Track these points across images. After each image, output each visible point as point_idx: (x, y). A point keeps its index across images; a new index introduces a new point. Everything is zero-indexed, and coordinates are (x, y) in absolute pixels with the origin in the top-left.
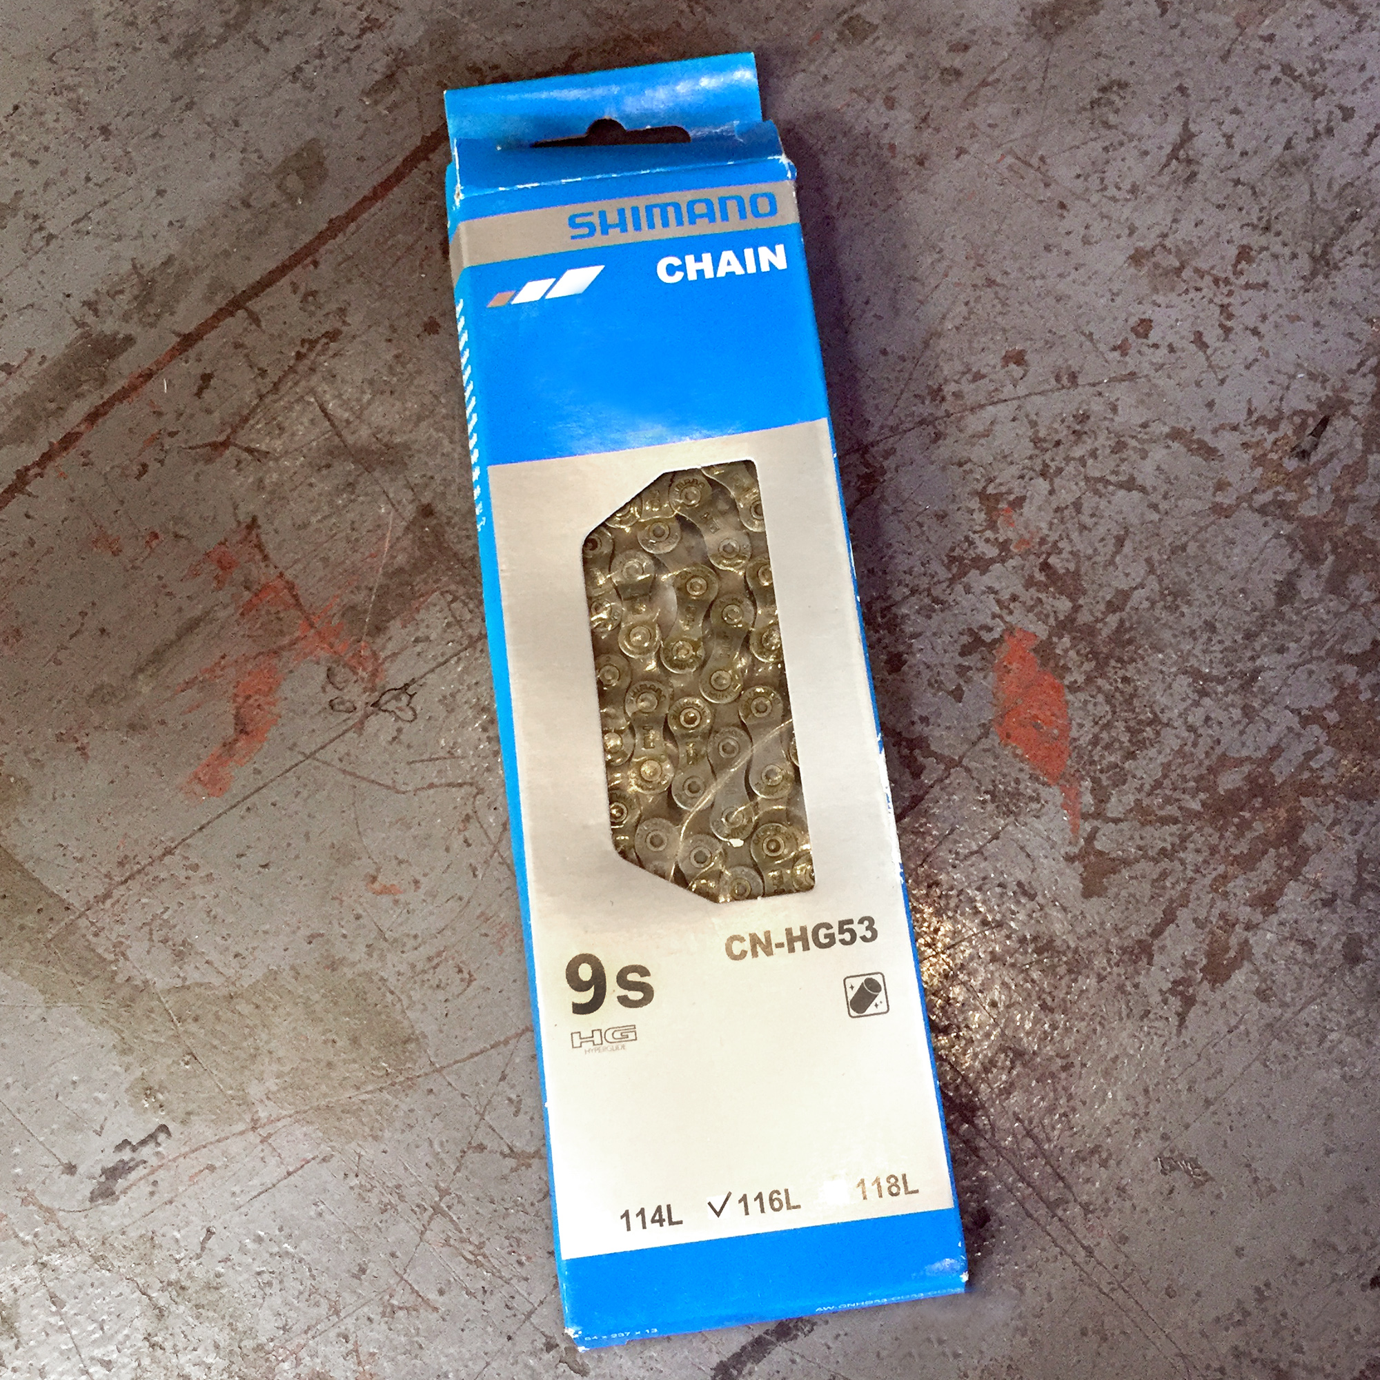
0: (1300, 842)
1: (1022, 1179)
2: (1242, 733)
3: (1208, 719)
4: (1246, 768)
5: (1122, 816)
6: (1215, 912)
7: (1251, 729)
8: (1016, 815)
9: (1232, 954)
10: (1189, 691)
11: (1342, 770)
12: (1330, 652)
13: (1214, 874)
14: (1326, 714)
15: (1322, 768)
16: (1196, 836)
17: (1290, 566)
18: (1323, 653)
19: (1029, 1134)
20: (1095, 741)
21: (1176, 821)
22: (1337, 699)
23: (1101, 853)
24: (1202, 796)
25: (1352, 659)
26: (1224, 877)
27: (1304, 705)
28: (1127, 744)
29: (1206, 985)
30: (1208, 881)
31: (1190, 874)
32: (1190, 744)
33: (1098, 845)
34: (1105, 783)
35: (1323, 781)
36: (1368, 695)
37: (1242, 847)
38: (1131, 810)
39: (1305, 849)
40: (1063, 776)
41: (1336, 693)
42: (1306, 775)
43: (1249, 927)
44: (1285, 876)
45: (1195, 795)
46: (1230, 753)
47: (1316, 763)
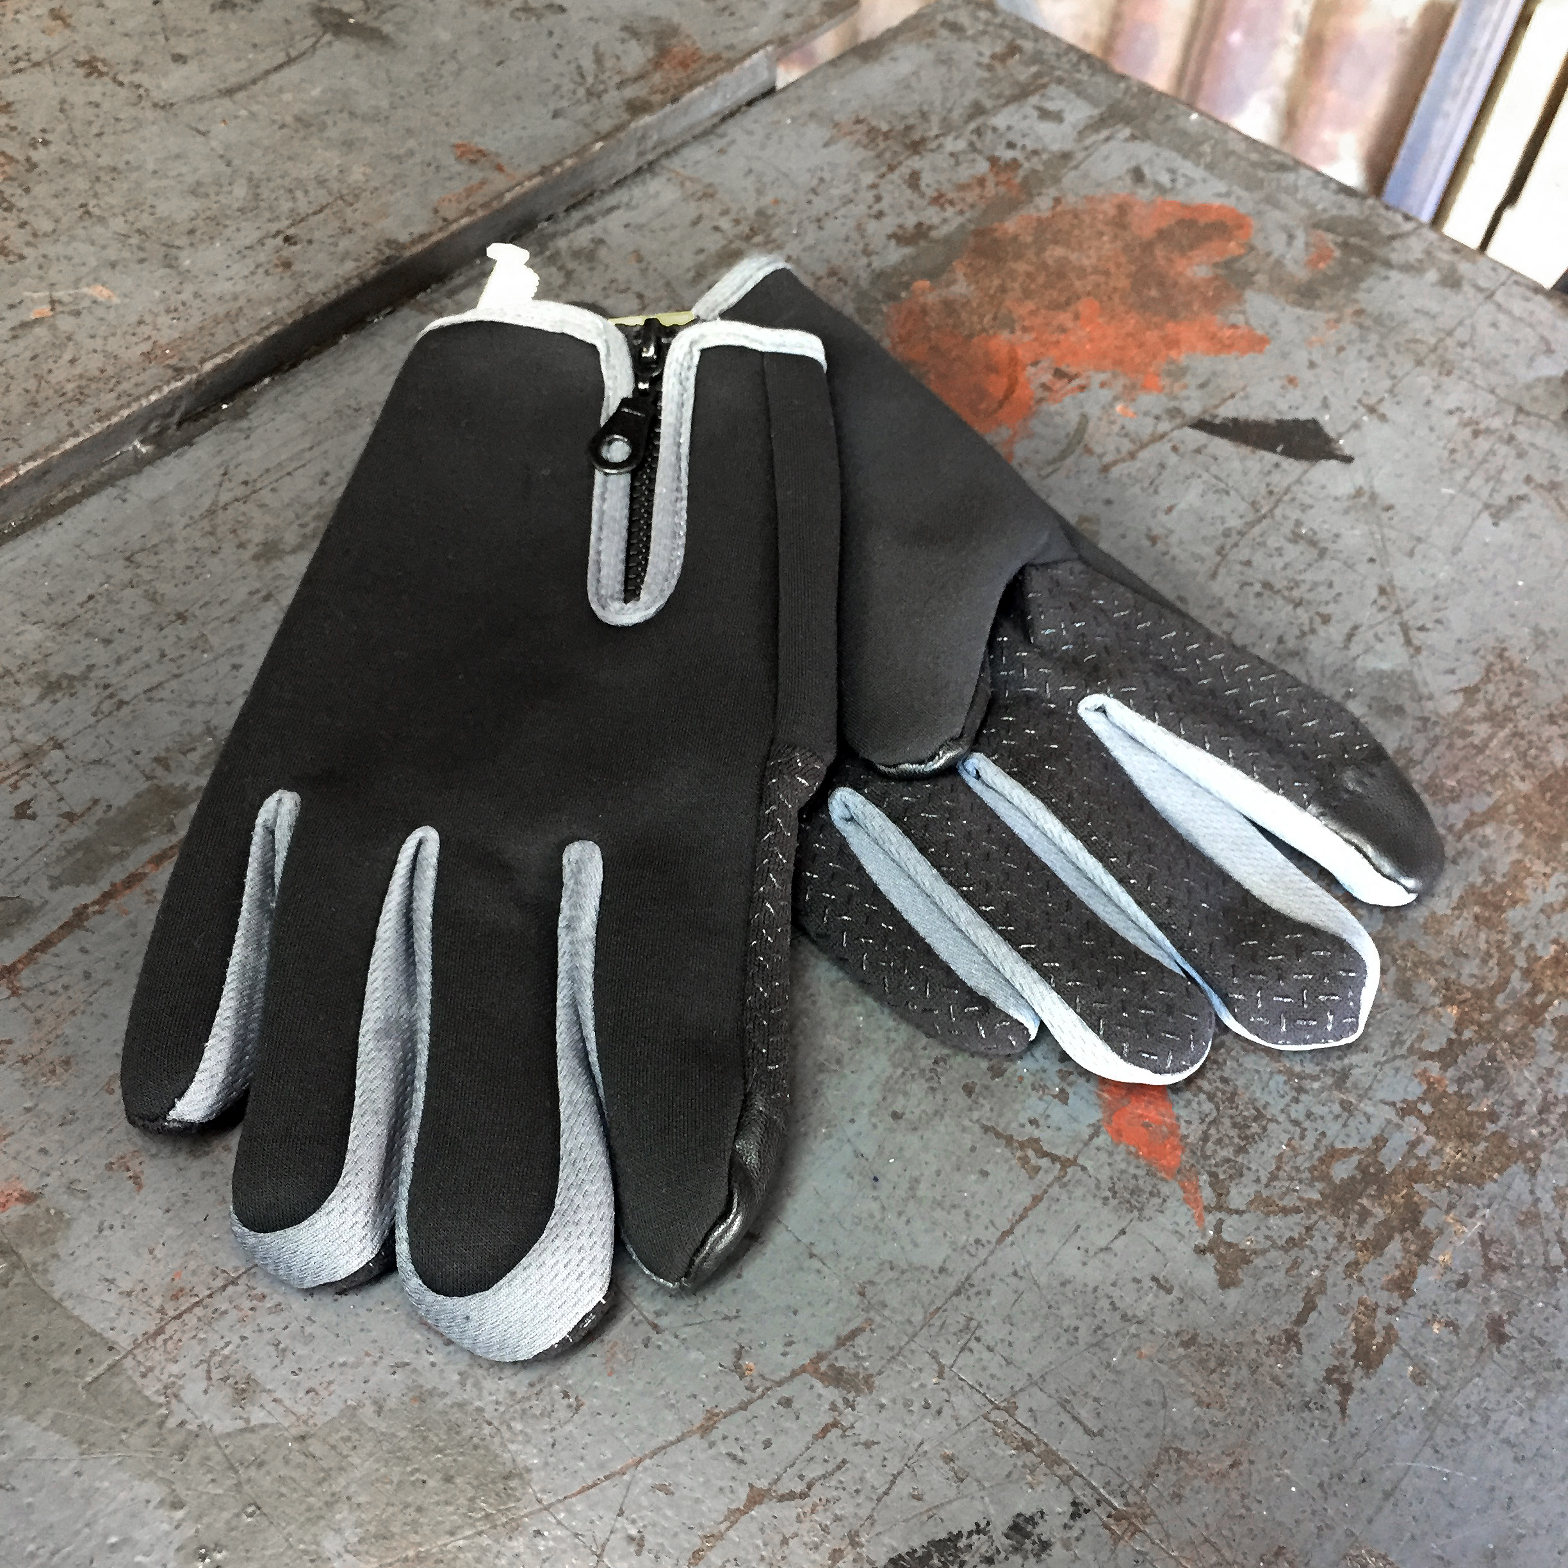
0: (1422, 1227)
2: (1345, 1125)
3: (1309, 1115)
4: (1355, 1158)
5: (1243, 1208)
6: (1355, 1298)
7: (1352, 1123)
8: (1141, 1210)
9: (1379, 1339)
10: (1287, 1088)
11: (1446, 1158)
12: (1411, 1050)
13: (1347, 1261)
14: (1420, 1106)
15: (1427, 1156)
16: (1321, 1223)
18: (1404, 1051)
19: (1206, 1541)
20: (1205, 1138)
21: (1297, 1210)
22: (1425, 1093)
23: (1230, 1245)
24: (1319, 1185)
25: (1431, 1056)
26: (1355, 1265)
27: (1397, 1098)
28: (1236, 1140)
29: (1359, 1372)
30: (1340, 1269)
31: (1322, 1261)
32: (1297, 1137)
33: (1226, 1236)
34: (1222, 1177)
35: (1431, 1168)
36: (1455, 1088)
37: (1367, 1233)
38: (1251, 1202)
39: (1426, 1233)
40: (1179, 1172)
41: (1425, 1087)
42: (1413, 1163)
43: (1390, 1311)
44: (1415, 1259)
45: (1311, 1185)
46: (1338, 1145)
47: (1421, 1151)
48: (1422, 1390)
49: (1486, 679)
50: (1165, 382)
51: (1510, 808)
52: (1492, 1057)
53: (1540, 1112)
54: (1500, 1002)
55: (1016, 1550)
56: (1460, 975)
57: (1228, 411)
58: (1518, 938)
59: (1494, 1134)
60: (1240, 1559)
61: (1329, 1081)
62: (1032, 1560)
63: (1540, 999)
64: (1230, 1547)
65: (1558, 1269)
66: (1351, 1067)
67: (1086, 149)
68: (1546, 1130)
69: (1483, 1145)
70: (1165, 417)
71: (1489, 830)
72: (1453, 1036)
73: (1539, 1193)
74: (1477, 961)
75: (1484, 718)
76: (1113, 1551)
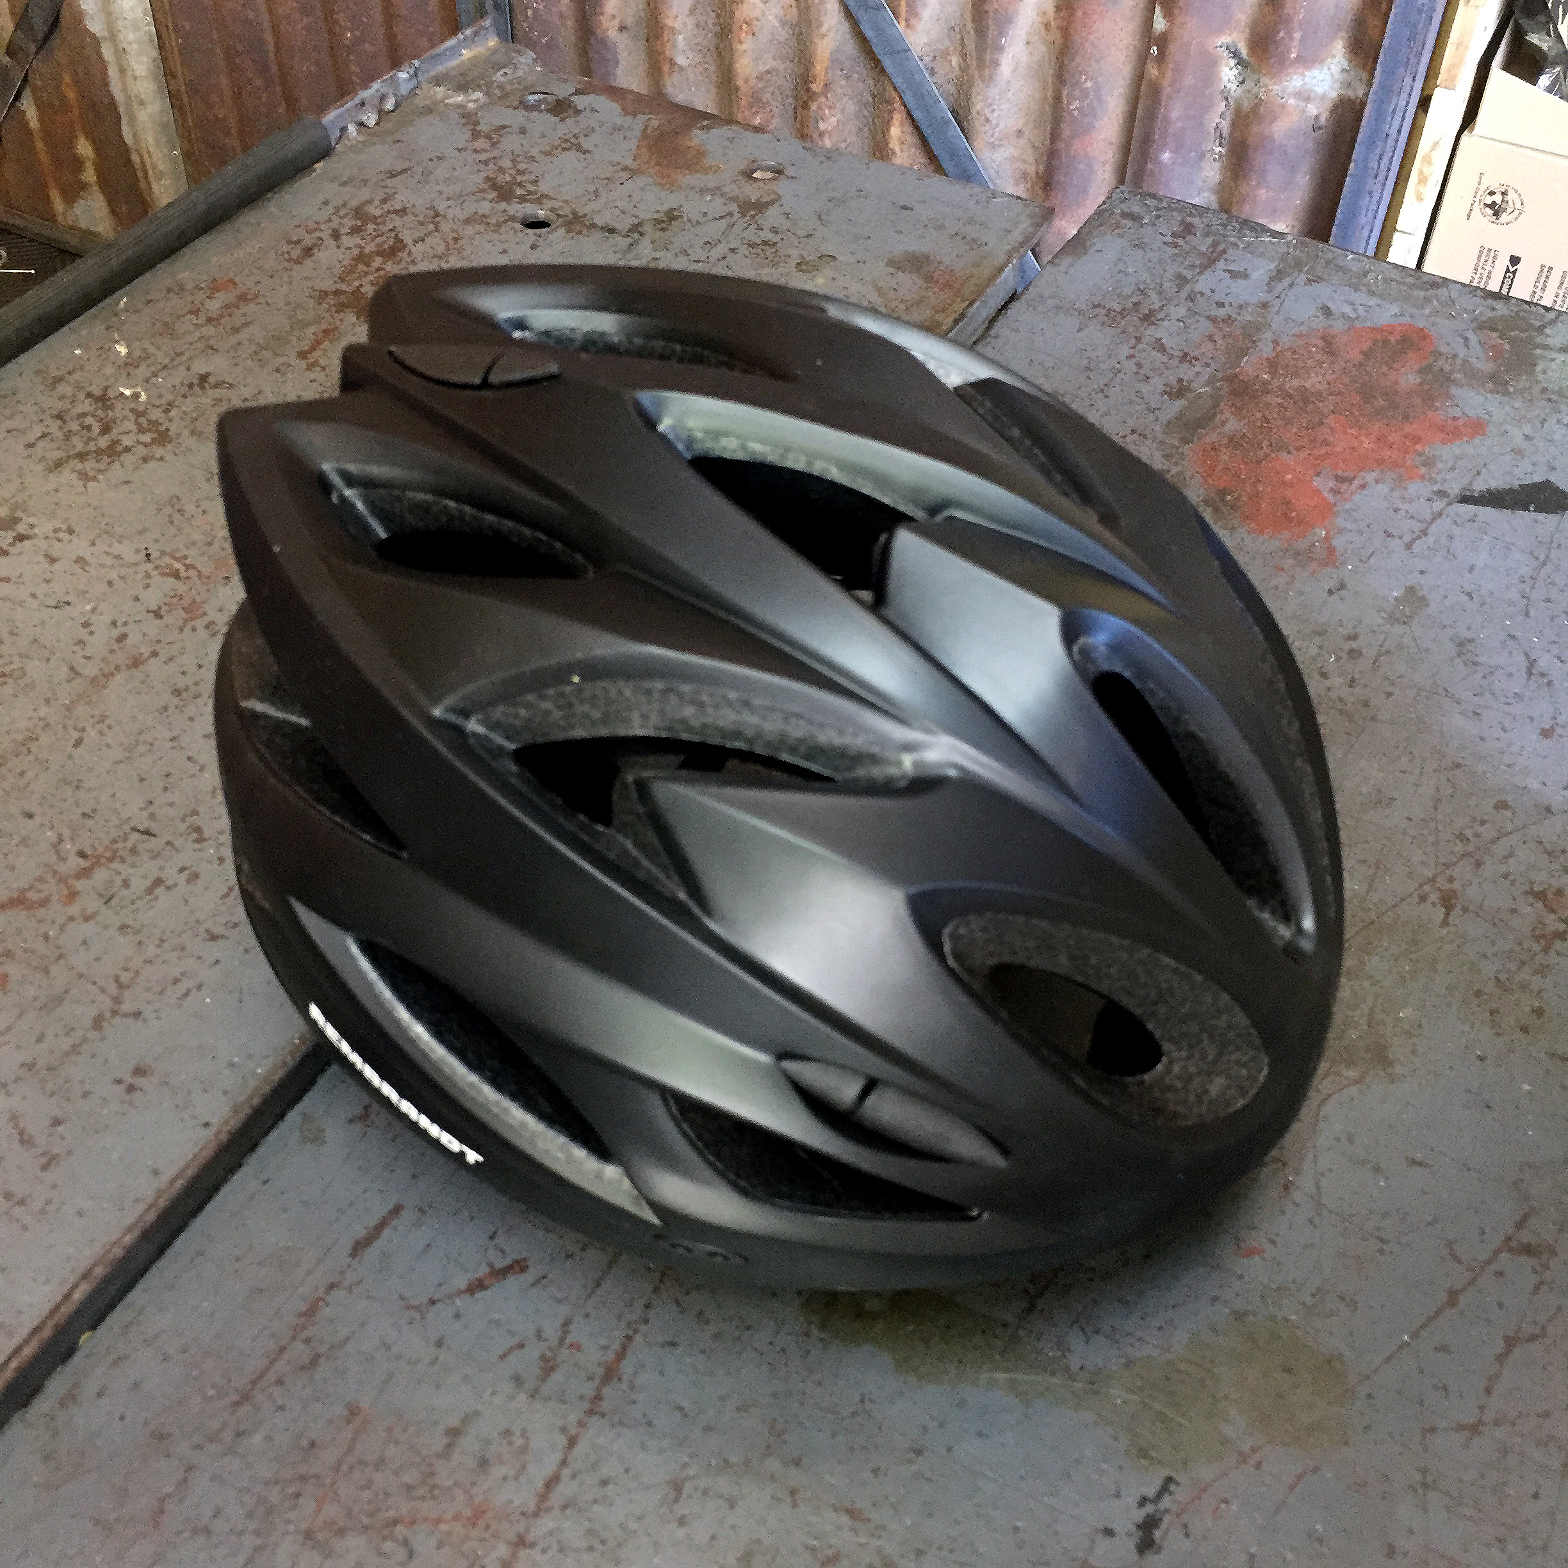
50: (1423, 470)
57: (1480, 486)
67: (1278, 297)
70: (1435, 497)
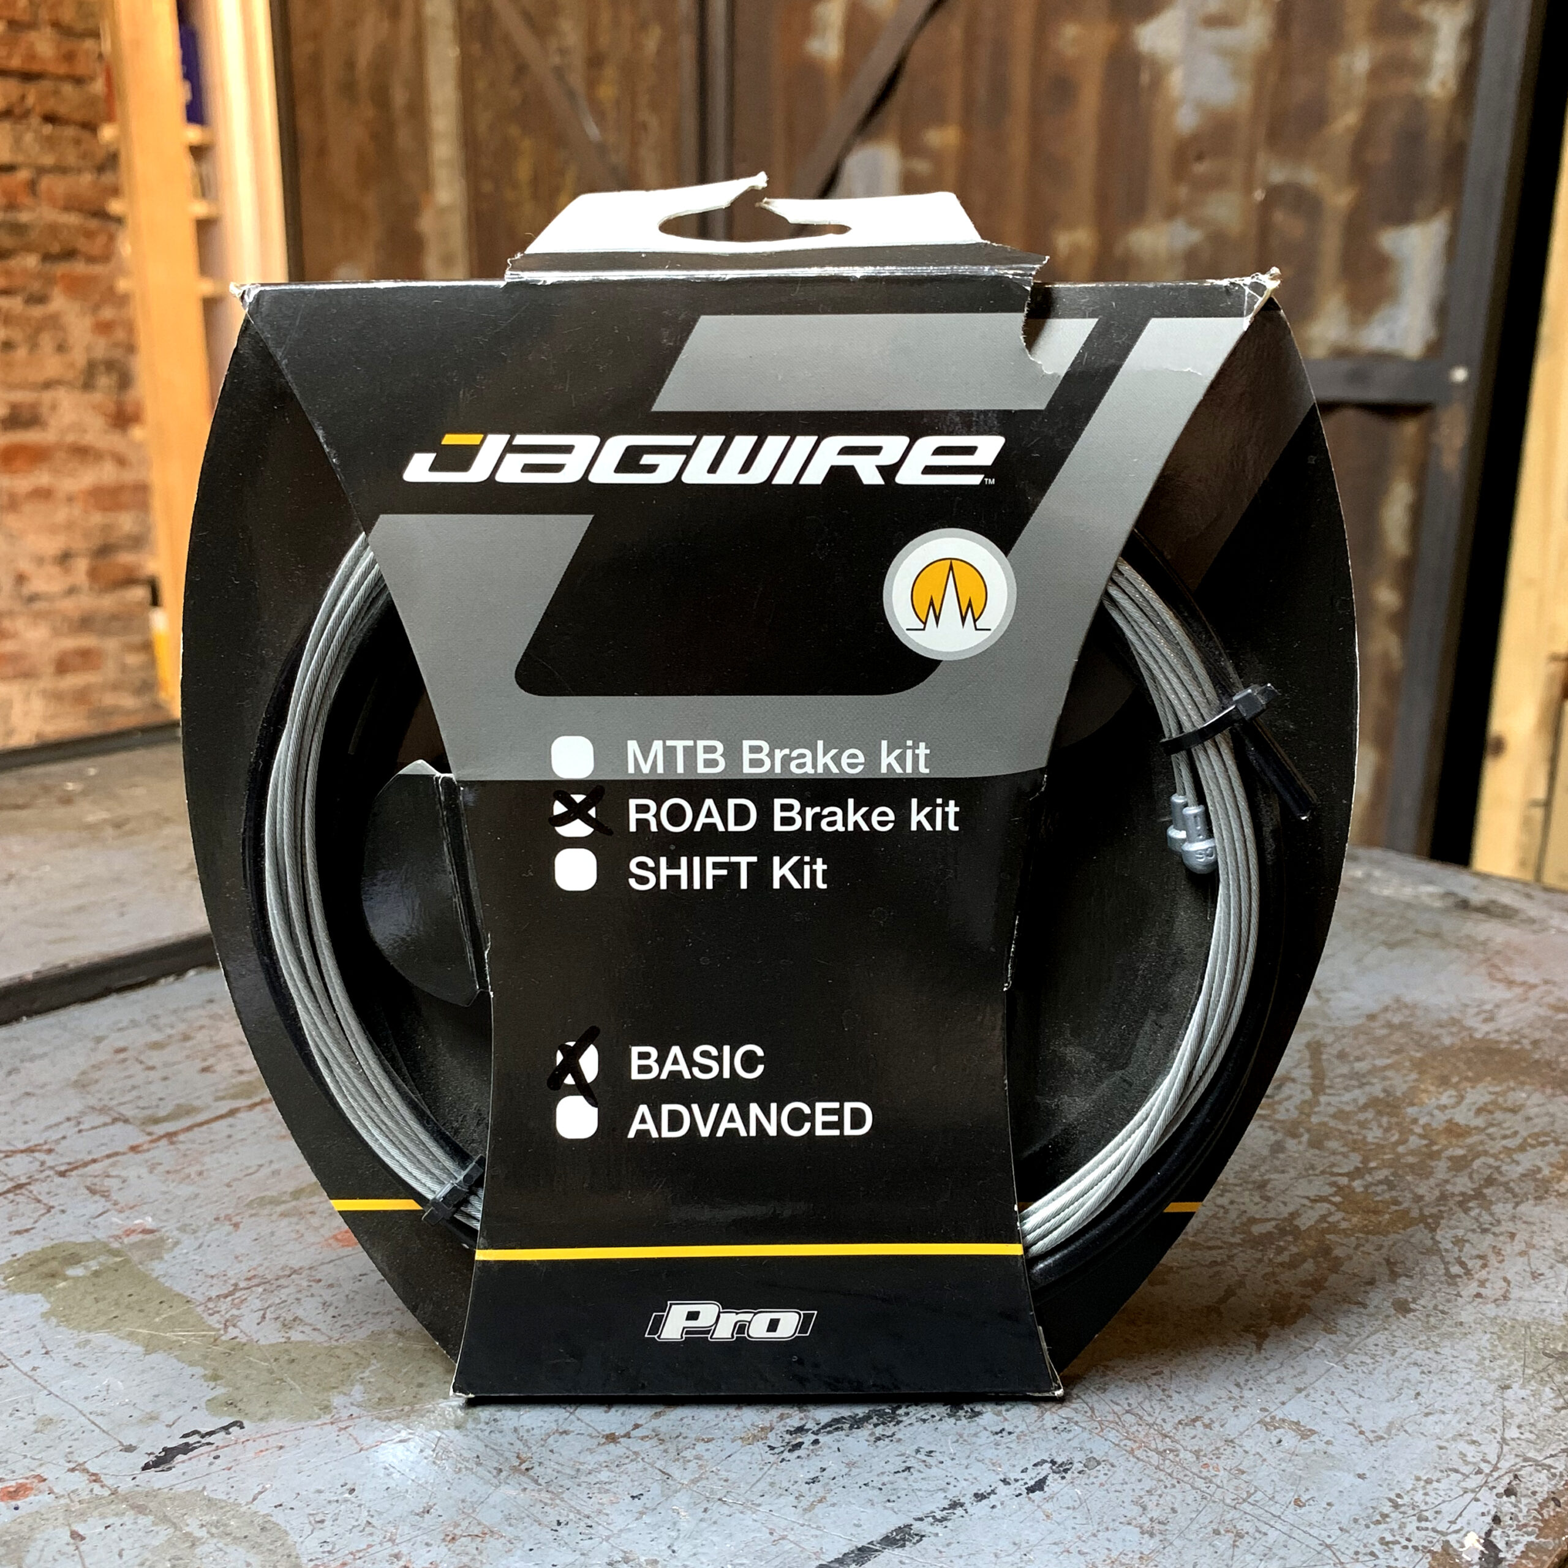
0: (1333, 1255)
1: (1127, 1438)
2: (1264, 1207)
3: (1232, 1202)
4: (1273, 1223)
6: (1271, 1291)
7: (1271, 1206)
9: (1293, 1311)
11: (1354, 1222)
12: (1323, 1172)
14: (1331, 1198)
15: (1338, 1222)
17: (1273, 1138)
18: (1317, 1172)
19: (1127, 1412)
21: (1221, 1248)
22: (1335, 1192)
24: (1238, 1236)
25: (1340, 1175)
27: (1312, 1194)
29: (1274, 1327)
30: (1258, 1275)
31: (1241, 1271)
35: (1341, 1227)
36: (1362, 1189)
37: (1285, 1257)
39: (1336, 1257)
41: (1335, 1189)
42: (1325, 1225)
43: (1303, 1297)
44: (1326, 1272)
45: (1233, 1235)
46: (1257, 1216)
47: (1330, 1219)
48: (1333, 1337)
49: (1386, 1009)
51: (1407, 1064)
52: (1393, 1174)
53: (1439, 1199)
54: (1401, 1149)
55: (949, 1416)
56: (1365, 1137)
58: (1415, 1121)
59: (1396, 1211)
60: (1159, 1421)
61: (1250, 1186)
62: (964, 1421)
63: (1435, 1148)
64: (1150, 1415)
65: (1460, 1276)
66: (1269, 1180)
68: (1442, 1208)
69: (1387, 1216)
71: (1389, 1073)
72: (1360, 1165)
73: (1438, 1238)
74: (1381, 1130)
75: (1383, 1026)
76: (1039, 1417)
